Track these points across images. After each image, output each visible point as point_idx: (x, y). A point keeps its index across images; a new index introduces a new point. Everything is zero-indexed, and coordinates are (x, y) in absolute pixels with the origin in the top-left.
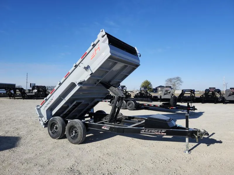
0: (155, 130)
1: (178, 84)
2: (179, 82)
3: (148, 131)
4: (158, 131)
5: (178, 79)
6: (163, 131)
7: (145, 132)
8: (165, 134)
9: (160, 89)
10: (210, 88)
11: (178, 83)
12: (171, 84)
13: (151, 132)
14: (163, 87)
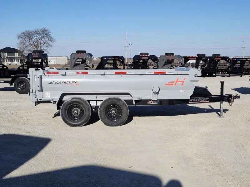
0: (200, 98)
1: (46, 45)
2: (47, 39)
3: (195, 100)
4: (203, 99)
5: (45, 33)
6: (207, 99)
7: (192, 101)
8: (209, 101)
9: (6, 54)
10: (141, 54)
11: (44, 43)
12: (31, 45)
13: (197, 101)
14: (14, 50)
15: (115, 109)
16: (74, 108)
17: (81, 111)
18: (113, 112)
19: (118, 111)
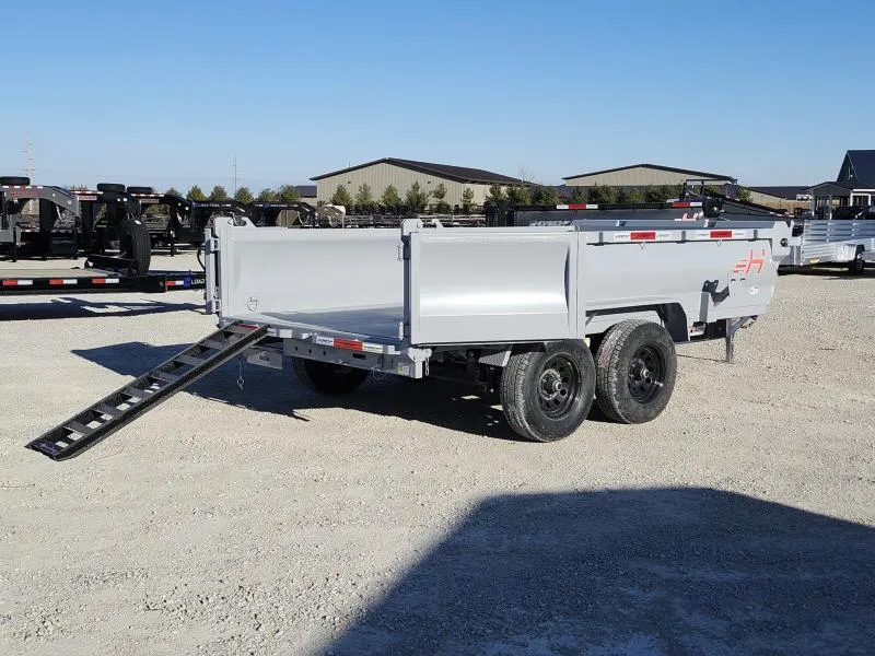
15: (640, 361)
16: (546, 372)
17: (565, 380)
18: (645, 372)
19: (650, 369)
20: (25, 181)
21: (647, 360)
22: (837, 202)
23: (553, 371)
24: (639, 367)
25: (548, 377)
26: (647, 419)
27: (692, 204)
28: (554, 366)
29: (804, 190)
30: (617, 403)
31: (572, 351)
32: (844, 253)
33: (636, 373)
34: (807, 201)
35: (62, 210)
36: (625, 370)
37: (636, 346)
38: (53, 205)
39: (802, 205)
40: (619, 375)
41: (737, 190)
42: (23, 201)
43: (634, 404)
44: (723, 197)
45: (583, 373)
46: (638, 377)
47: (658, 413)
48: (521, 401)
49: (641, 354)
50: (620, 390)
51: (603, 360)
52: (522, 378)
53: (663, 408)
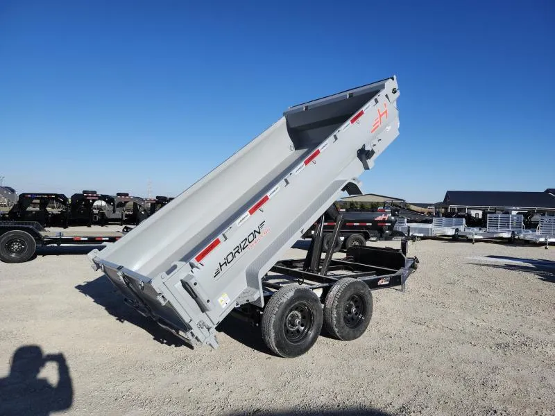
15: (352, 303)
16: (292, 313)
17: (303, 317)
18: (354, 310)
19: (357, 307)
20: (127, 195)
21: (356, 302)
22: (443, 210)
23: (296, 312)
24: (351, 306)
25: (293, 316)
26: (355, 337)
27: (386, 211)
28: (296, 309)
29: (431, 205)
30: (336, 330)
31: (307, 300)
32: (450, 232)
33: (349, 310)
34: (432, 209)
35: (140, 206)
36: (341, 310)
37: (348, 295)
38: (137, 204)
39: (430, 210)
40: (337, 313)
41: (406, 204)
42: (126, 202)
43: (347, 329)
44: (400, 207)
45: (315, 313)
46: (350, 312)
47: (361, 334)
48: (273, 335)
49: (352, 298)
50: (338, 322)
51: (329, 302)
52: (273, 319)
53: (364, 331)
